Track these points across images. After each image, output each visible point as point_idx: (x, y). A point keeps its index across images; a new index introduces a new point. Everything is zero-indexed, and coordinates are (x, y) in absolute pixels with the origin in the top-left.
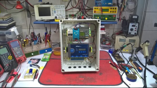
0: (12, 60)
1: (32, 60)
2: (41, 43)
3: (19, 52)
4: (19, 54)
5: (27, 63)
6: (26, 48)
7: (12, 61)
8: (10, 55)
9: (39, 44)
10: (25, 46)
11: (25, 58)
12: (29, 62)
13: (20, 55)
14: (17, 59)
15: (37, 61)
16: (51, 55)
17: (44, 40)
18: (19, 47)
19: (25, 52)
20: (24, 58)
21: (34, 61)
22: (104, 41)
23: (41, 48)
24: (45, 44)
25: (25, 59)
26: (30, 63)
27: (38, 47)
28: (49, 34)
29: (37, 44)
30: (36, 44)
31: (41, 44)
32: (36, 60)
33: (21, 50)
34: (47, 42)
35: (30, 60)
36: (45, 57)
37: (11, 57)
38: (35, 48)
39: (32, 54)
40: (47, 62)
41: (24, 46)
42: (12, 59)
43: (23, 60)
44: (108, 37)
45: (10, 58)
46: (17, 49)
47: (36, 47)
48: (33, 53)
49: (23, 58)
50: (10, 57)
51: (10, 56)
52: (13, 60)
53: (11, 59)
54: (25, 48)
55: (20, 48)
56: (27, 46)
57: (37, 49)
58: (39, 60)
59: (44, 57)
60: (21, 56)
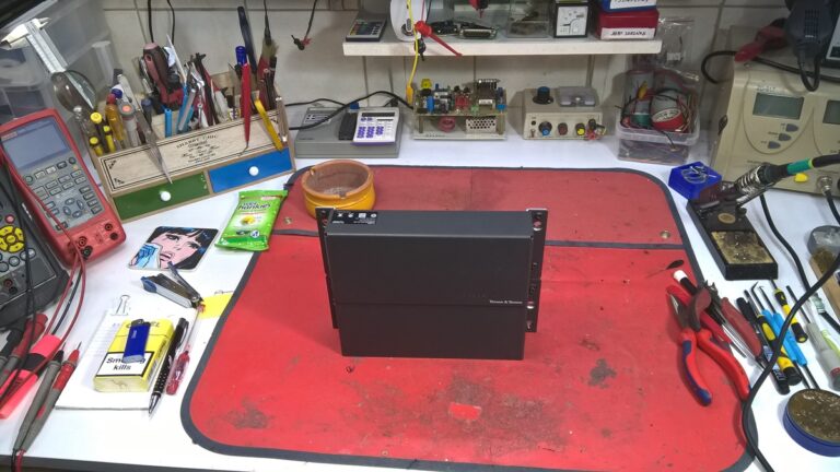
0: (24, 256)
1: (164, 236)
2: (218, 122)
3: (72, 193)
4: (74, 208)
5: (131, 265)
6: (120, 162)
7: (27, 260)
8: (10, 224)
9: (198, 127)
10: (107, 150)
11: (116, 229)
12: (145, 253)
13: (81, 212)
14: (63, 242)
15: (193, 245)
16: (284, 200)
17: (231, 103)
18: (65, 158)
19: (116, 185)
20: (108, 227)
21: (174, 242)
22: (642, 94)
23: (218, 154)
24: (240, 130)
25: (118, 239)
26: (145, 260)
27: (194, 153)
28: (261, 58)
29: (188, 129)
30: (179, 132)
31: (215, 127)
32: (184, 239)
33: (79, 177)
34: (255, 112)
35: (150, 240)
36: (245, 222)
37: (18, 231)
38: (178, 157)
39: (166, 196)
40: (257, 255)
41: (99, 148)
42: (26, 249)
43: (101, 241)
44: (675, 63)
45: (9, 245)
46: (55, 176)
47: (185, 149)
48: (166, 186)
49: (104, 233)
50: (13, 233)
51: (10, 229)
52: (31, 253)
53: (20, 245)
54: (109, 163)
55: (75, 167)
56: (124, 147)
57: (194, 163)
58: (206, 237)
59: (237, 224)
60: (88, 216)
